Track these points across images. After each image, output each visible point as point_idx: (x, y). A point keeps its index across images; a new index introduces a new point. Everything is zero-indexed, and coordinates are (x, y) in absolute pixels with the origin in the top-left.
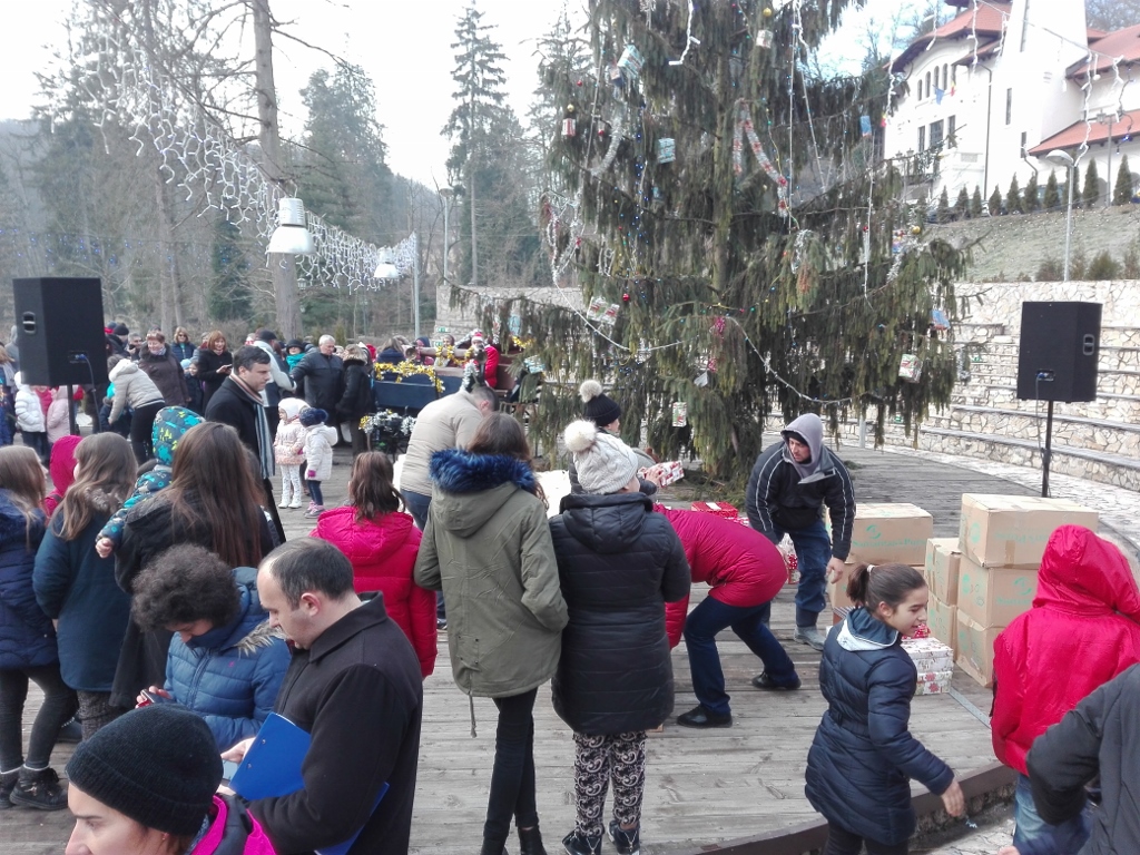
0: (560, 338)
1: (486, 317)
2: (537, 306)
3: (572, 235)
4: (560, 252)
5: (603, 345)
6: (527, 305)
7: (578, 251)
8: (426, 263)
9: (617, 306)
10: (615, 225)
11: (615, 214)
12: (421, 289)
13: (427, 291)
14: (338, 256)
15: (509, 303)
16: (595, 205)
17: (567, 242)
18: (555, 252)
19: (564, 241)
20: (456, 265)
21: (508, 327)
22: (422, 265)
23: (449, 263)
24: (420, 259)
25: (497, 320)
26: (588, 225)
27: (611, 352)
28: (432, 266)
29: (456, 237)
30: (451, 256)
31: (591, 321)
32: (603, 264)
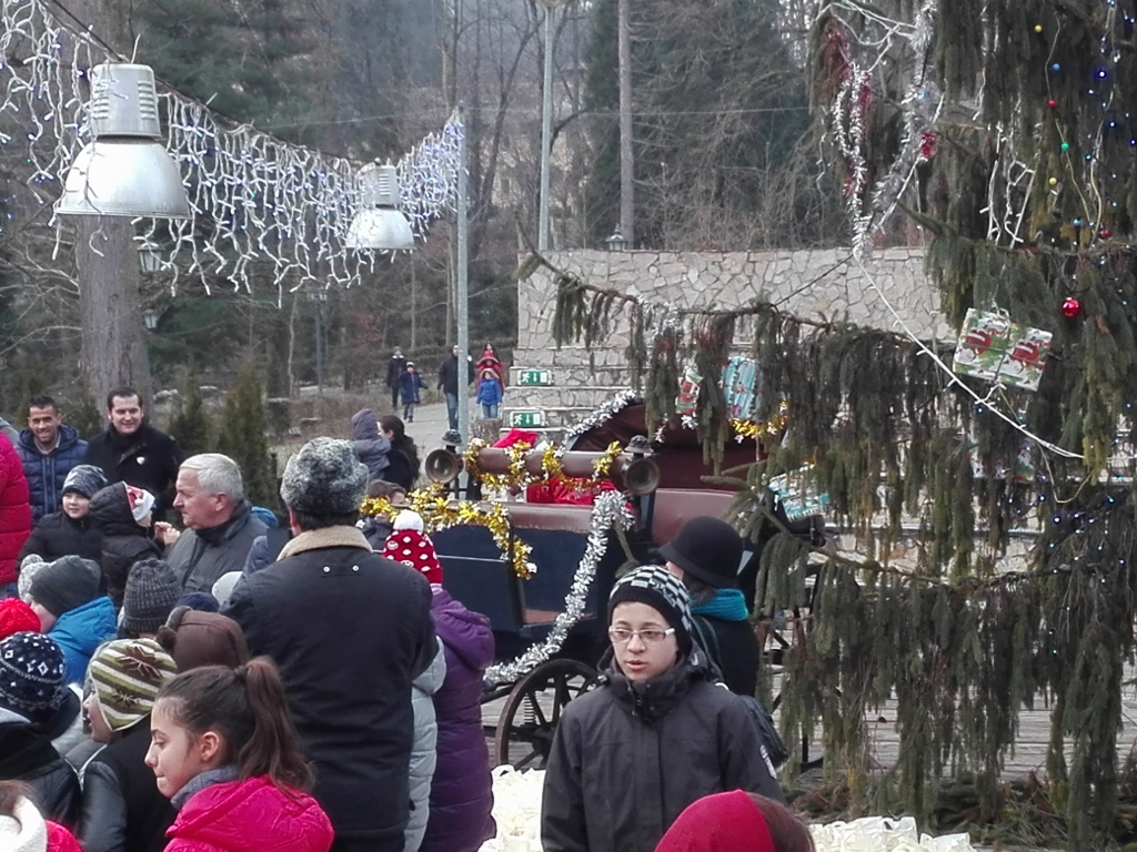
0: (873, 423)
1: (657, 365)
2: (806, 331)
3: (909, 126)
4: (873, 175)
5: (1001, 441)
6: (776, 327)
7: (924, 172)
8: (490, 176)
9: (1046, 336)
10: (1036, 94)
11: (1034, 65)
12: (474, 249)
13: (492, 253)
14: (249, 204)
15: (724, 324)
16: (978, 42)
17: (894, 146)
18: (860, 171)
19: (883, 142)
20: (574, 178)
21: (720, 393)
22: (478, 183)
23: (555, 173)
24: (475, 167)
25: (690, 372)
26: (954, 94)
27: (1025, 460)
28: (505, 183)
29: (575, 101)
30: (560, 155)
31: (967, 379)
32: (1000, 209)
